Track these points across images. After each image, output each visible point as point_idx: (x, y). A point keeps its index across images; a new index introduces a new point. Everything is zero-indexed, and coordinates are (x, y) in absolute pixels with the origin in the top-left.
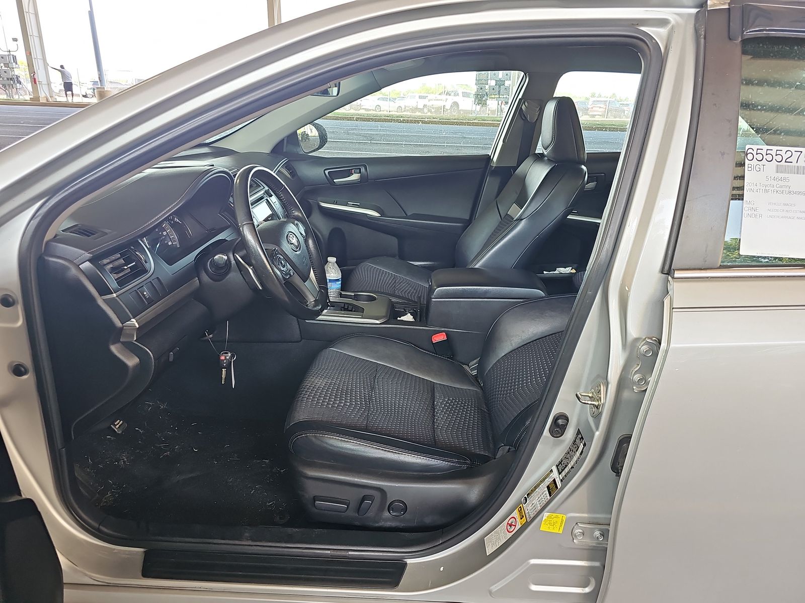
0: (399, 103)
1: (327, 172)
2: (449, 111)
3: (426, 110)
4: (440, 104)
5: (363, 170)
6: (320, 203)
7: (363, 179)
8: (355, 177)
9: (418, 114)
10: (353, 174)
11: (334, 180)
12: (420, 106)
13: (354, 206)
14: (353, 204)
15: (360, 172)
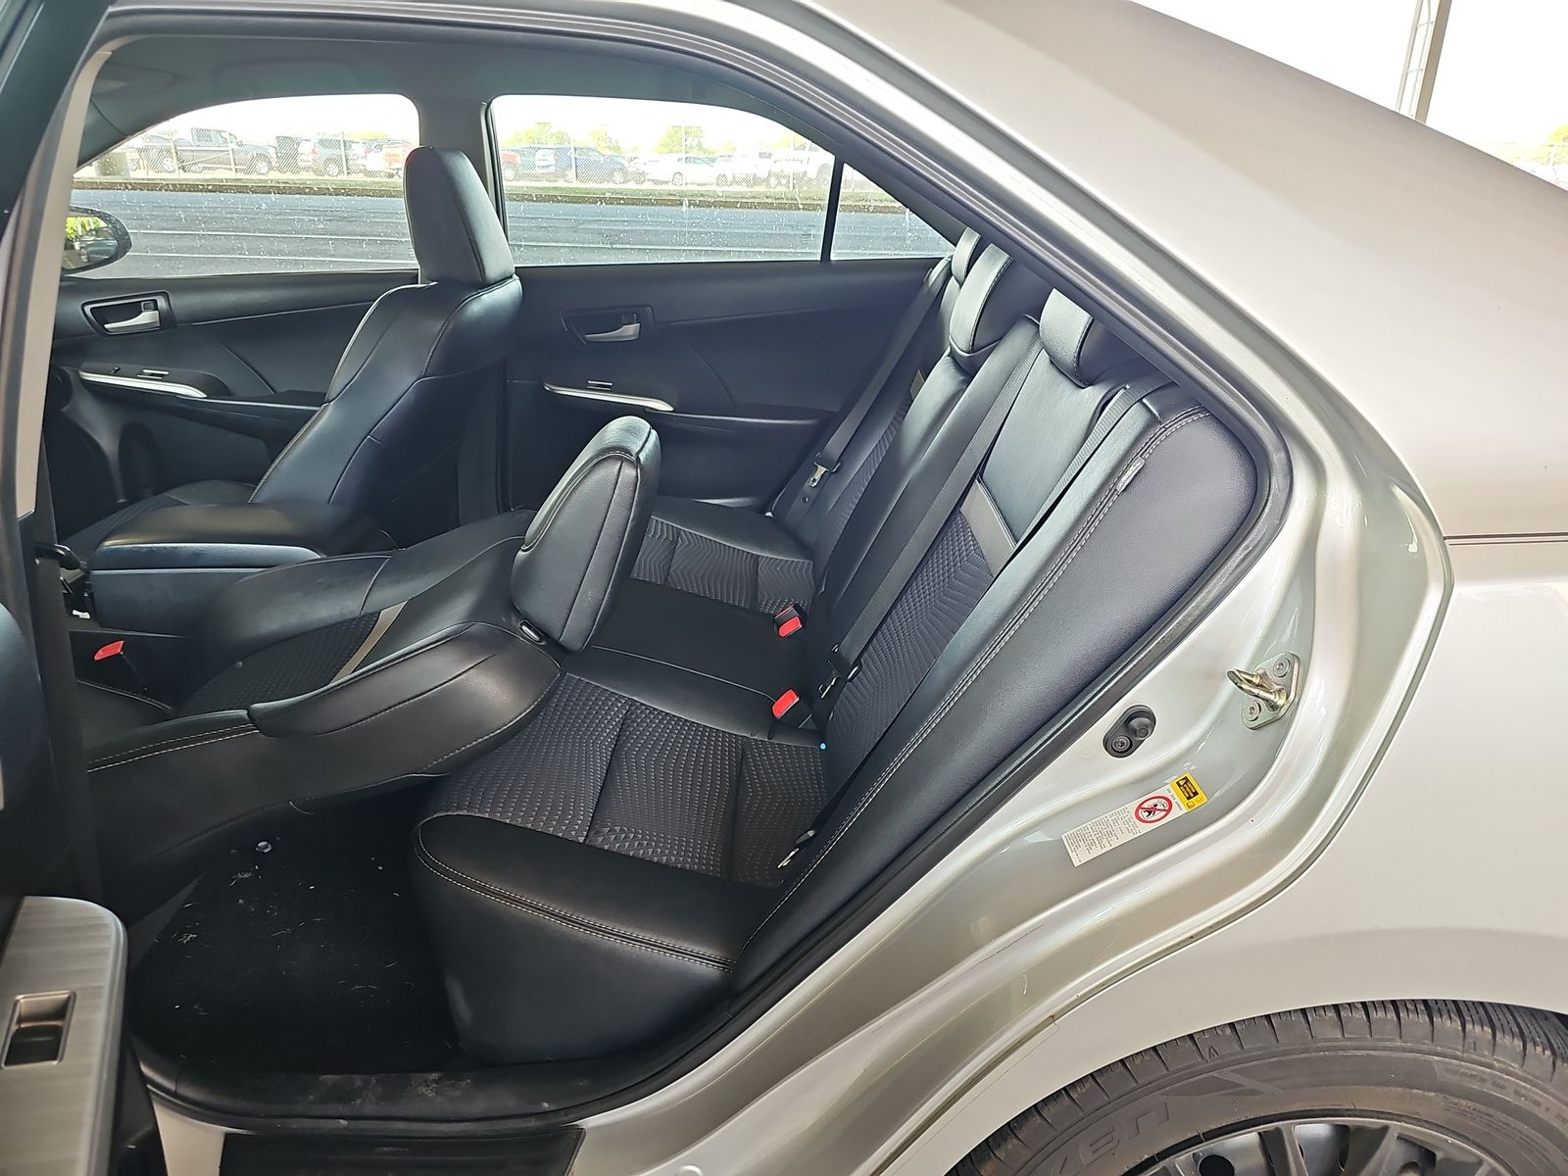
0: (720, 168)
1: (87, 309)
2: (815, 182)
3: (773, 181)
4: (798, 168)
5: (161, 302)
6: (82, 373)
7: (167, 320)
8: (145, 318)
9: (762, 189)
10: (141, 312)
11: (106, 326)
12: (763, 175)
13: (153, 377)
14: (152, 375)
15: (156, 308)
